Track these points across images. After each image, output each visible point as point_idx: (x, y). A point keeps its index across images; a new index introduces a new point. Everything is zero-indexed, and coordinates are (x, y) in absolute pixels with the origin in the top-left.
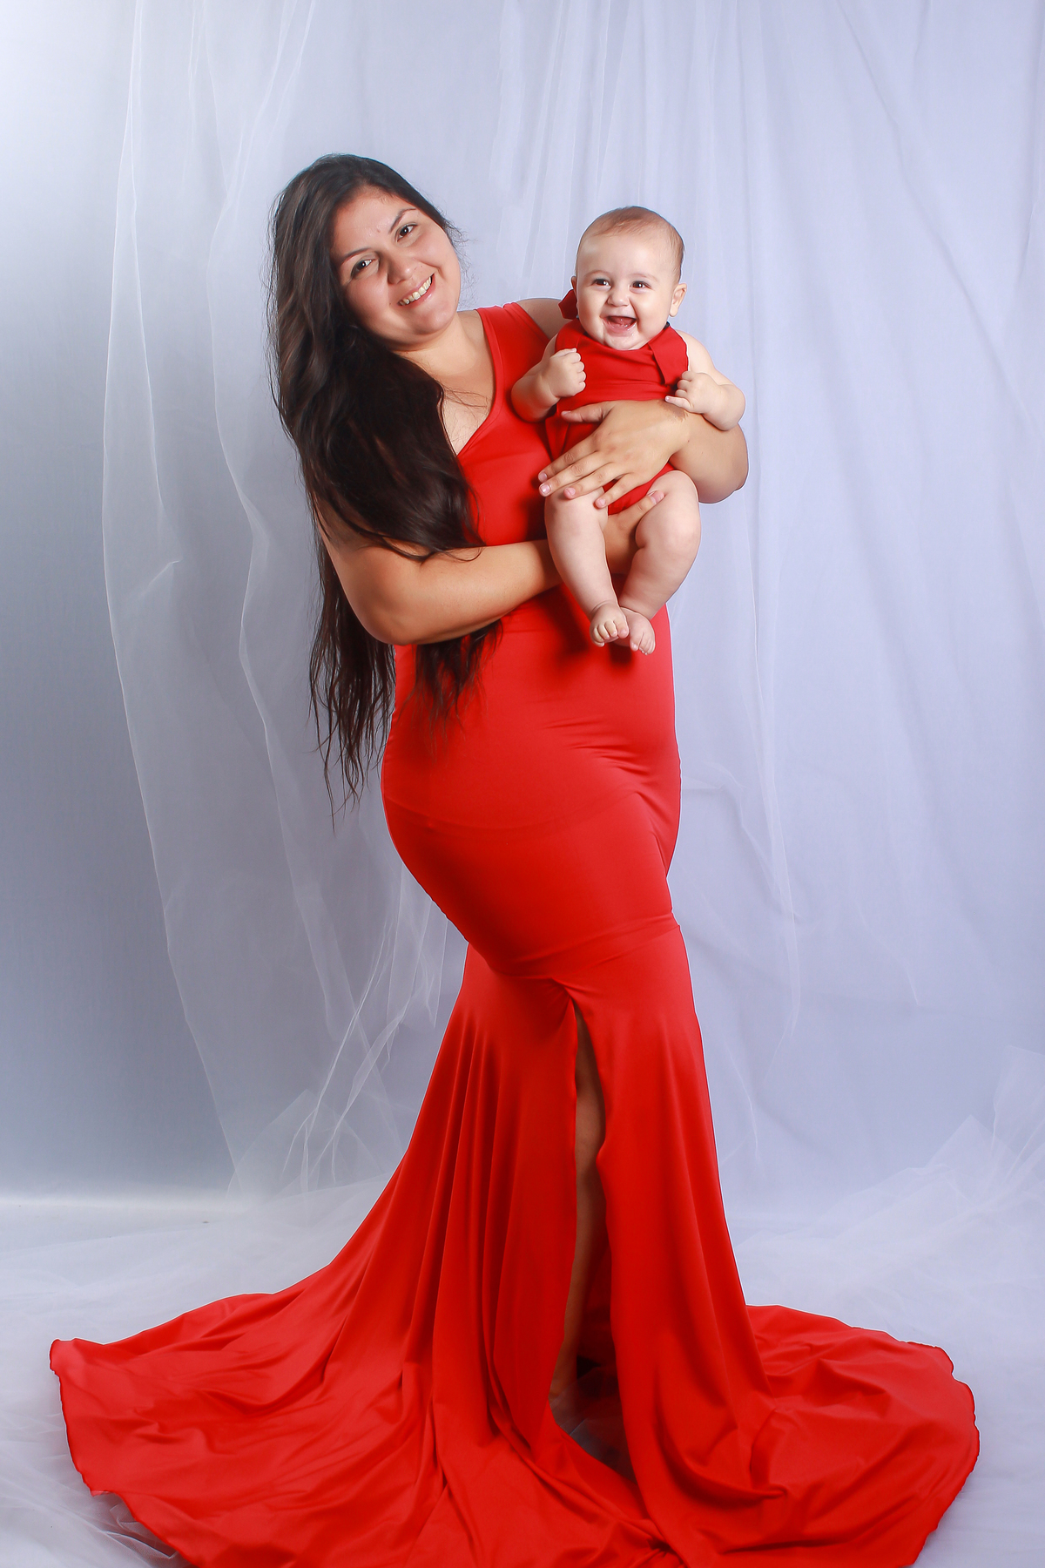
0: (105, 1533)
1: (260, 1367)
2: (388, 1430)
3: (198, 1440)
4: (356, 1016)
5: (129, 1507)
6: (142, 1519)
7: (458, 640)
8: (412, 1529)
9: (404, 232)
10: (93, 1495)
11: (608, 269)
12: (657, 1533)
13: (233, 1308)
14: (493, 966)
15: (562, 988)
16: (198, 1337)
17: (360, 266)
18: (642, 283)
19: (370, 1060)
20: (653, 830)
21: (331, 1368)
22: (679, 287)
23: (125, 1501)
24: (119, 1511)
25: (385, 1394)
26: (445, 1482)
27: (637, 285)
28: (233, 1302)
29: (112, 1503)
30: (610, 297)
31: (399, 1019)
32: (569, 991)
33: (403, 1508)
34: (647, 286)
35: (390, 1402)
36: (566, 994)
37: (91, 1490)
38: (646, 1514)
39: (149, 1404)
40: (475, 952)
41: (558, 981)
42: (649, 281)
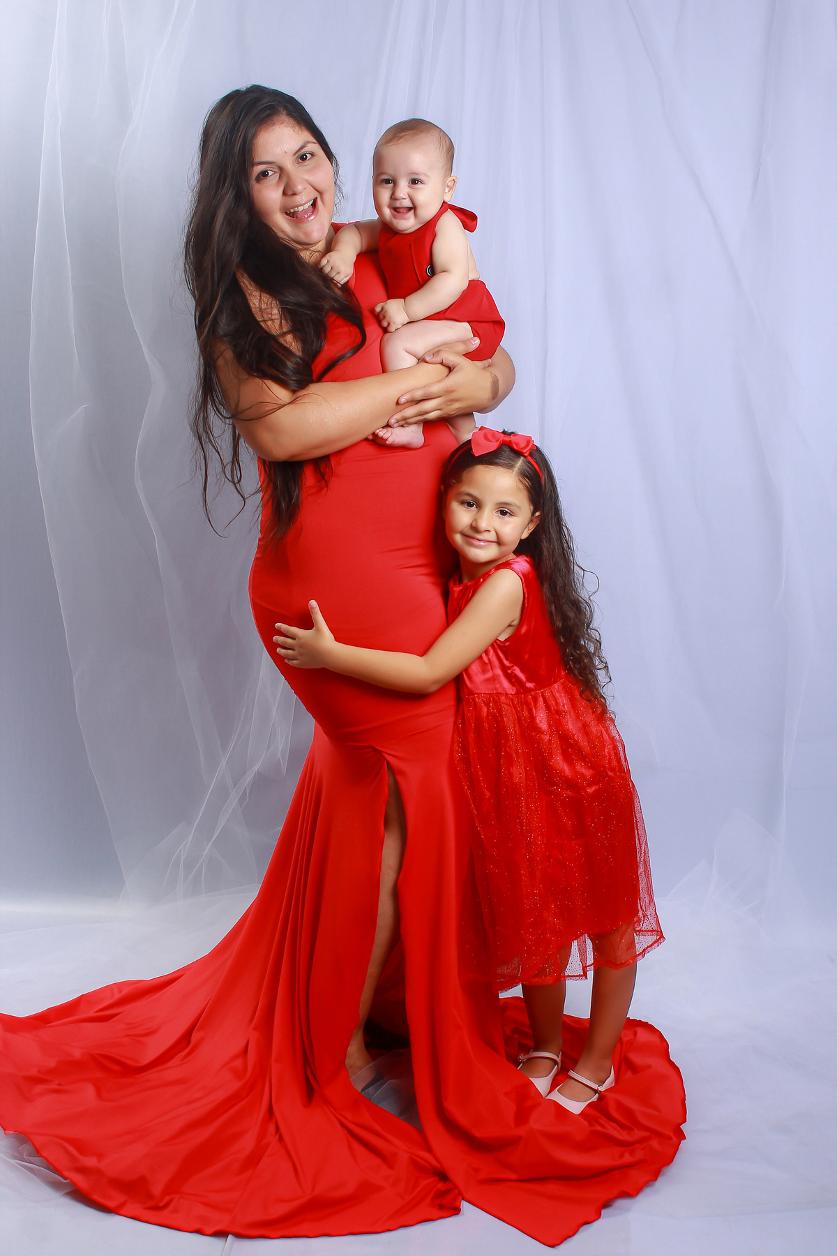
0: (13, 1161)
1: (141, 1036)
2: (236, 1085)
3: (90, 1091)
5: (33, 1144)
6: (44, 1154)
8: (253, 1160)
9: (303, 158)
10: (5, 1133)
11: (391, 172)
12: (435, 1163)
13: (120, 991)
15: (380, 752)
16: (91, 1013)
17: (264, 174)
18: (418, 180)
19: (234, 798)
21: (195, 1037)
22: (451, 179)
23: (31, 1142)
24: (27, 1148)
25: (235, 1057)
26: (277, 1129)
27: (414, 182)
28: (119, 986)
29: (22, 1142)
30: (393, 193)
32: (386, 756)
33: (247, 1144)
34: (422, 182)
35: (238, 1063)
36: (382, 756)
37: (4, 1130)
38: (429, 1149)
39: (52, 1063)
41: (376, 747)
42: (422, 177)
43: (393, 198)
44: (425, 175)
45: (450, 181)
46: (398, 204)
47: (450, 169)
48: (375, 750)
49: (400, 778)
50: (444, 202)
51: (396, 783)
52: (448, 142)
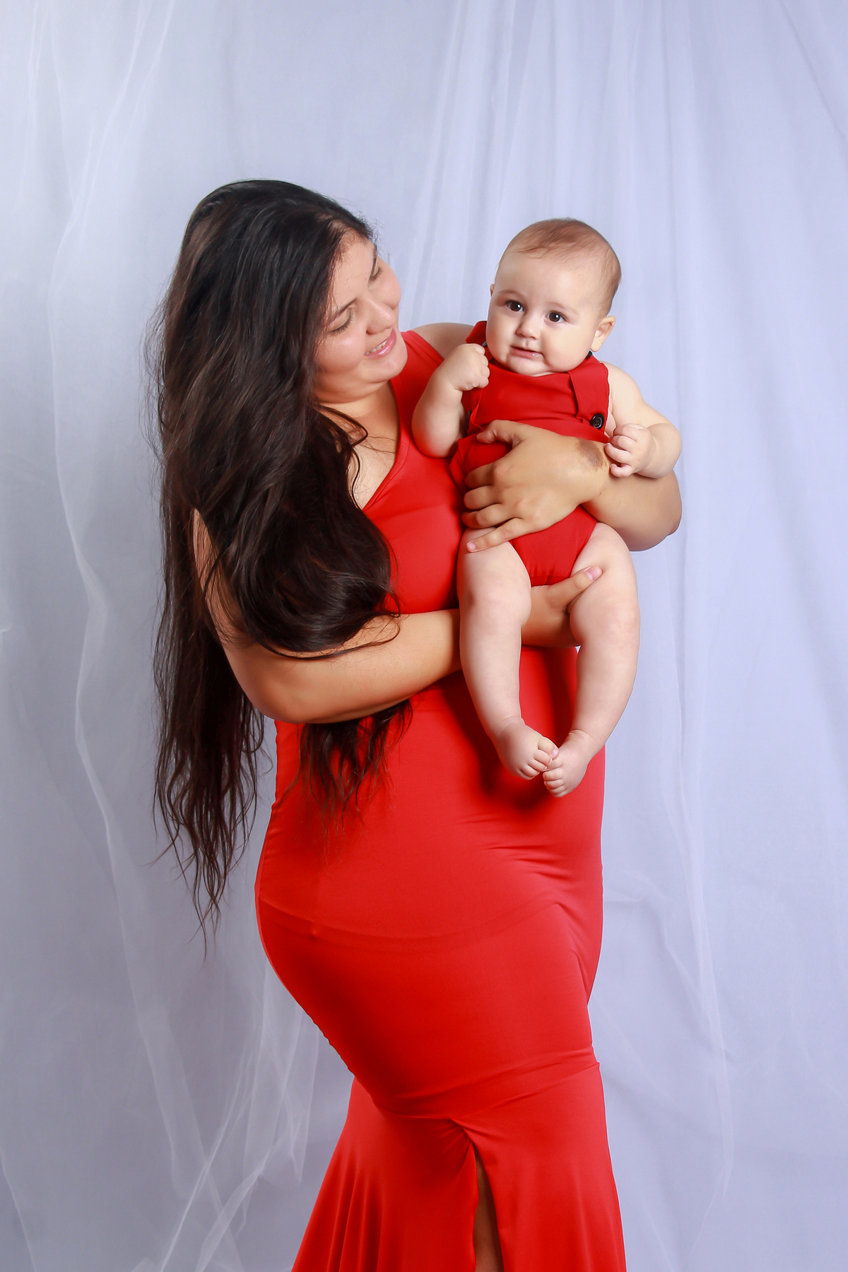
4: (207, 1167)
7: (356, 722)
11: (524, 293)
14: (378, 1103)
15: (461, 1129)
18: (561, 315)
19: (223, 1223)
20: (574, 948)
22: (606, 320)
27: (554, 316)
30: (520, 326)
31: (258, 1172)
32: (470, 1133)
34: (565, 319)
36: (466, 1136)
40: (363, 1089)
41: (454, 1119)
42: (568, 313)
43: (519, 334)
44: (575, 312)
45: (606, 324)
46: (523, 344)
47: (607, 306)
48: (450, 1122)
49: (490, 1169)
50: (590, 355)
51: (486, 1177)
52: (614, 269)
